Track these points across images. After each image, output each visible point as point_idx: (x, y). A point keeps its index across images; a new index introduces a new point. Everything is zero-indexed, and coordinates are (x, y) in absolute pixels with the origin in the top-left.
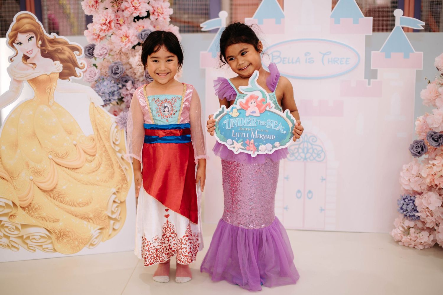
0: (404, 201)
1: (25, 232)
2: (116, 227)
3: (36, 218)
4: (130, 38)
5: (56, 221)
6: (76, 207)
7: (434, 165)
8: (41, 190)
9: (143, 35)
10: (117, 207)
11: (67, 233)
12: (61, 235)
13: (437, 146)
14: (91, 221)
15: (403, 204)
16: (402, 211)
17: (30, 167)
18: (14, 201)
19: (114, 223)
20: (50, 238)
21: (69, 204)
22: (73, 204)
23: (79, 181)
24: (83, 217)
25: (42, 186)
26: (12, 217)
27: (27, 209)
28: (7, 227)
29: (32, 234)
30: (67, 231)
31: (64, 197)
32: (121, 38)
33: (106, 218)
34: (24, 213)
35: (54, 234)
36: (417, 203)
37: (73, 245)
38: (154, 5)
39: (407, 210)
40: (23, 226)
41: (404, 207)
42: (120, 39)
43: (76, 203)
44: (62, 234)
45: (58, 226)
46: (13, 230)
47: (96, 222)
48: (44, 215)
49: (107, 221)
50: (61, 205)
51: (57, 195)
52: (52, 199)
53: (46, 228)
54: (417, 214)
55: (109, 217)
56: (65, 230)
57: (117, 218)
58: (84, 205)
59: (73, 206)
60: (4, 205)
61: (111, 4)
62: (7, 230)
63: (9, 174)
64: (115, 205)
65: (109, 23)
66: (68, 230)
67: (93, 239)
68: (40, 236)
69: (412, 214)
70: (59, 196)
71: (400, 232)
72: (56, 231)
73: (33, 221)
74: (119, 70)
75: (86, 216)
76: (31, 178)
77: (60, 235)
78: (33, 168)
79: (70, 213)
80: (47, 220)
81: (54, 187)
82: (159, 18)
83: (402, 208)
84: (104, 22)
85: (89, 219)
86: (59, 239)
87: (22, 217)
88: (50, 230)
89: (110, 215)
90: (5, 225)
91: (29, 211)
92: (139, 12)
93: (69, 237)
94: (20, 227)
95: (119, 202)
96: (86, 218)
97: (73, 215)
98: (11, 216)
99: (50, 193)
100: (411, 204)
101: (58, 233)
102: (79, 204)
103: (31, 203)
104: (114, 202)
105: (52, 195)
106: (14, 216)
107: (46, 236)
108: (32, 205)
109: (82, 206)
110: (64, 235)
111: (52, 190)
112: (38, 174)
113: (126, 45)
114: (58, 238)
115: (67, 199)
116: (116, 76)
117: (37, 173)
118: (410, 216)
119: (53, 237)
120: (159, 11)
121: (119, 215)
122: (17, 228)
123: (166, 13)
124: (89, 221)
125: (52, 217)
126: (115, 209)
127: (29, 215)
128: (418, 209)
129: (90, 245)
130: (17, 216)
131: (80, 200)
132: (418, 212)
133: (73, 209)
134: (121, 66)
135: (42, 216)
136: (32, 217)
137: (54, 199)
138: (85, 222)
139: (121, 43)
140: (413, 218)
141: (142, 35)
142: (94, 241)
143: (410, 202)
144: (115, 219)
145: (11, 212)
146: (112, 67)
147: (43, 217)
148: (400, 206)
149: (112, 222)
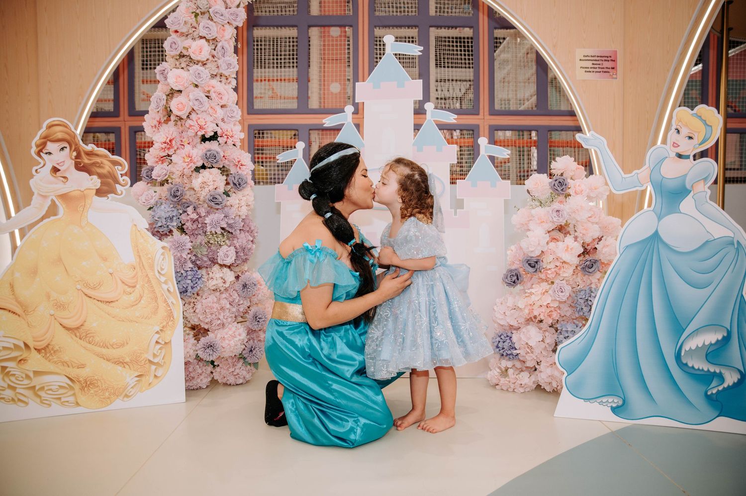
0: (499, 338)
1: (37, 382)
2: (159, 374)
3: (55, 362)
4: (193, 157)
5: (82, 366)
6: (108, 348)
7: (531, 294)
8: (64, 327)
9: (208, 155)
10: (160, 349)
11: (96, 382)
12: (87, 385)
13: (534, 272)
14: (127, 367)
15: (499, 342)
16: (498, 350)
17: (51, 299)
18: (26, 342)
19: (156, 369)
20: (71, 388)
21: (100, 345)
22: (104, 345)
23: (113, 317)
24: (117, 362)
25: (66, 322)
26: (22, 362)
27: (43, 351)
28: (14, 375)
29: (47, 384)
30: (96, 380)
31: (93, 337)
32: (184, 158)
33: (146, 362)
34: (39, 356)
35: (78, 383)
36: (514, 339)
37: (102, 397)
38: (222, 128)
39: (503, 348)
40: (37, 373)
41: (500, 345)
42: (182, 159)
43: (108, 344)
44: (88, 383)
45: (84, 373)
46: (21, 379)
47: (134, 368)
48: (66, 358)
49: (147, 366)
50: (89, 346)
51: (84, 334)
52: (78, 339)
53: (67, 375)
54: (515, 352)
55: (150, 361)
56: (93, 378)
57: (160, 362)
58: (118, 347)
59: (104, 348)
60: (12, 346)
61: (175, 122)
62: (13, 379)
63: (22, 306)
64: (158, 346)
65: (170, 141)
66: (96, 377)
67: (129, 388)
68: (59, 386)
69: (509, 352)
70: (87, 335)
71: (497, 374)
72: (81, 379)
73: (50, 367)
74: (179, 193)
75: (121, 360)
76: (52, 312)
77: (85, 384)
78: (56, 300)
79: (101, 356)
80: (70, 364)
81: (81, 324)
82: (228, 140)
83: (497, 347)
84: (165, 140)
85: (125, 364)
86: (84, 390)
87: (35, 361)
88: (73, 379)
89: (151, 359)
90: (11, 373)
91: (46, 354)
92: (205, 130)
93: (97, 387)
94: (31, 375)
95: (163, 343)
96: (121, 362)
97: (104, 359)
98: (20, 360)
99: (76, 331)
100: (508, 341)
101: (83, 381)
102: (112, 346)
103: (49, 344)
104: (157, 342)
105: (78, 334)
106: (25, 360)
107: (66, 386)
108: (50, 347)
109: (117, 348)
110: (91, 384)
111: (78, 328)
112: (62, 307)
113: (188, 165)
114: (82, 389)
115: (97, 339)
116: (175, 200)
117: (60, 306)
118: (507, 355)
119: (77, 387)
120: (228, 134)
121: (163, 359)
122: (28, 377)
123: (236, 136)
124: (124, 367)
125: (76, 362)
126: (157, 352)
127: (46, 359)
128: (516, 346)
129: (124, 397)
130: (29, 361)
131: (114, 340)
132: (516, 349)
133: (104, 351)
134: (181, 188)
135: (63, 360)
136: (49, 361)
137: (80, 339)
138: (119, 368)
139: (183, 164)
140: (511, 357)
141: (206, 155)
142: (129, 391)
143: (507, 338)
144: (157, 364)
145: (21, 355)
146: (172, 188)
147: (64, 362)
148: (496, 344)
149: (153, 367)
